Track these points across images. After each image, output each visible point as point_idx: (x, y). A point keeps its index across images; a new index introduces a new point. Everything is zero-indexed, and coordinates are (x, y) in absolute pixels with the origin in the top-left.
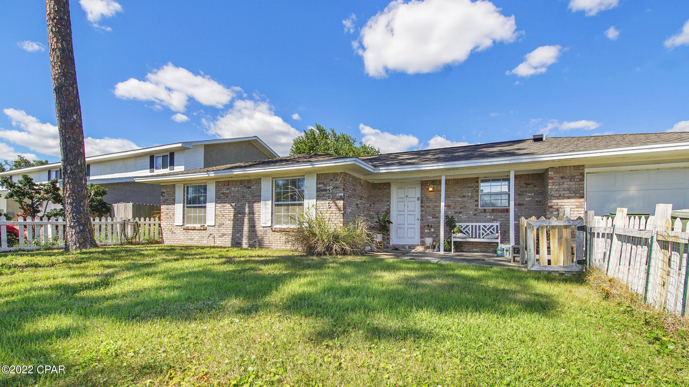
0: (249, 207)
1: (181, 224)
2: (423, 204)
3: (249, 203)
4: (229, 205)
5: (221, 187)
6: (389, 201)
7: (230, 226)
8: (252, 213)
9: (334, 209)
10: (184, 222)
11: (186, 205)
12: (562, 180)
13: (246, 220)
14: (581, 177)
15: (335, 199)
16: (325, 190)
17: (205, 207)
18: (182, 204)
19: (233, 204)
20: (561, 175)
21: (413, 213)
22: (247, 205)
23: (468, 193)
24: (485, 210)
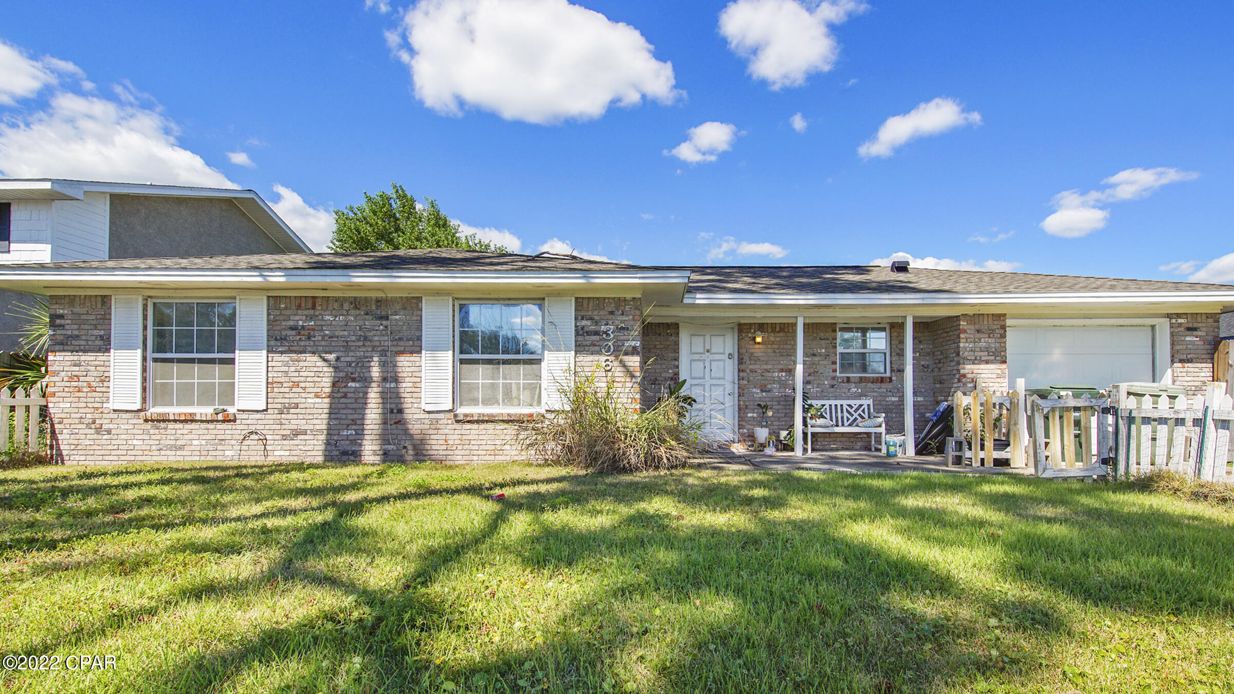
0: (383, 364)
1: (138, 406)
2: (742, 367)
3: (383, 353)
4: (316, 358)
5: (288, 312)
6: (677, 359)
7: (320, 411)
8: (392, 378)
9: (618, 372)
10: (144, 400)
11: (150, 355)
12: (978, 335)
13: (373, 396)
14: (1002, 331)
16: (596, 333)
17: (232, 361)
18: (139, 352)
19: (331, 357)
21: (714, 382)
22: (376, 359)
23: (821, 348)
24: (848, 378)
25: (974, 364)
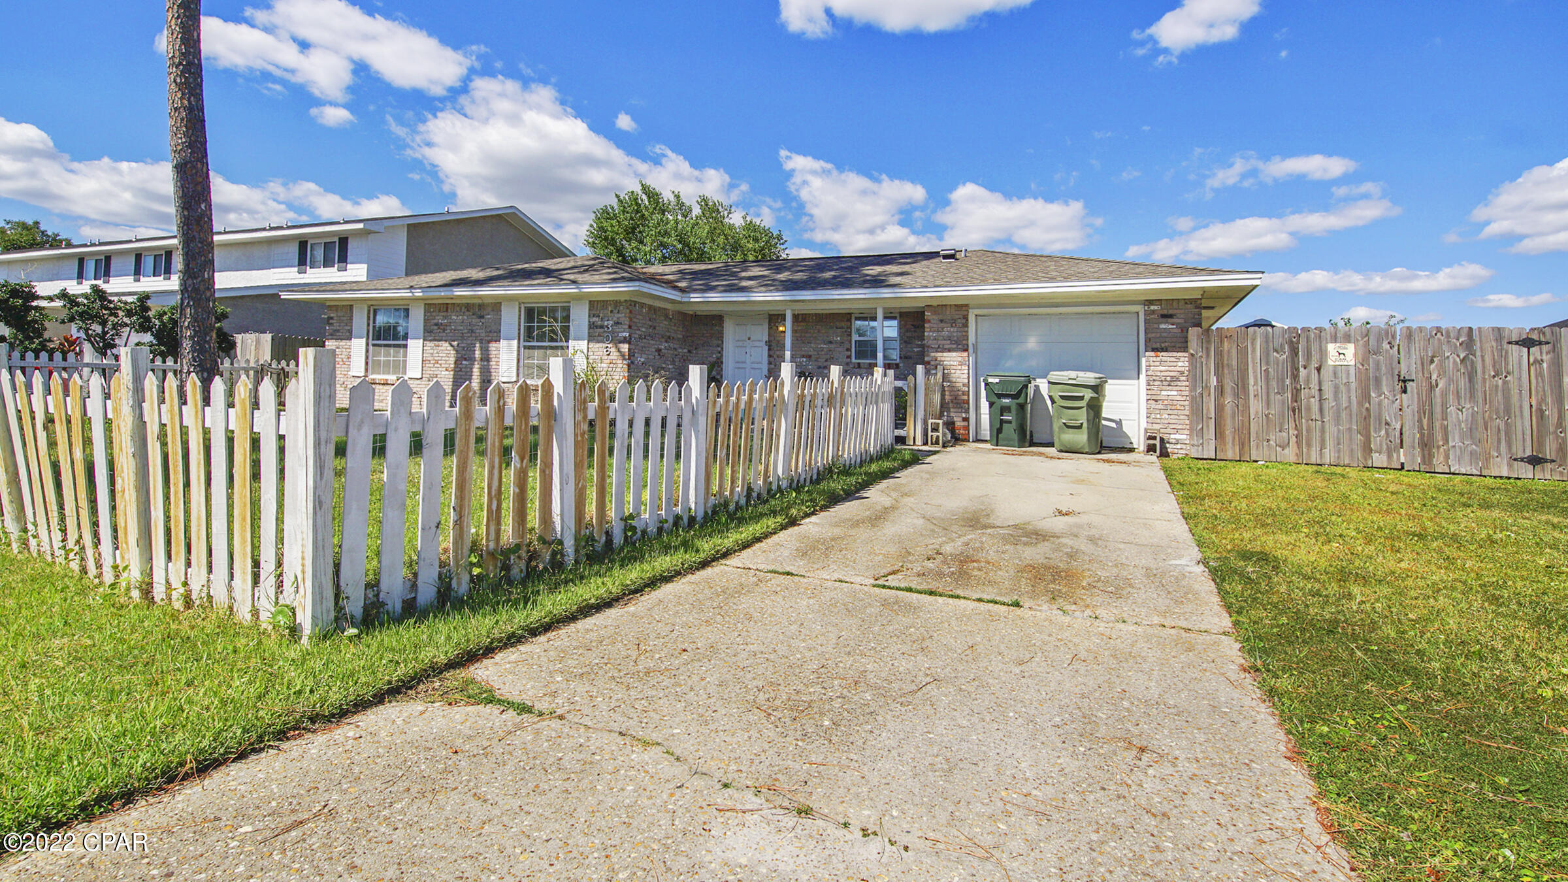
0: (481, 348)
1: (362, 374)
2: (771, 353)
3: (481, 343)
4: (447, 344)
5: (434, 314)
6: (721, 346)
7: (448, 380)
8: (486, 358)
9: (615, 355)
10: (366, 370)
11: (371, 342)
12: (942, 325)
13: (476, 371)
14: (964, 321)
15: (617, 341)
16: (602, 327)
17: (406, 346)
18: (364, 340)
19: (455, 343)
20: (941, 317)
21: (759, 366)
22: (478, 345)
23: (837, 337)
24: (859, 364)
25: (937, 352)
